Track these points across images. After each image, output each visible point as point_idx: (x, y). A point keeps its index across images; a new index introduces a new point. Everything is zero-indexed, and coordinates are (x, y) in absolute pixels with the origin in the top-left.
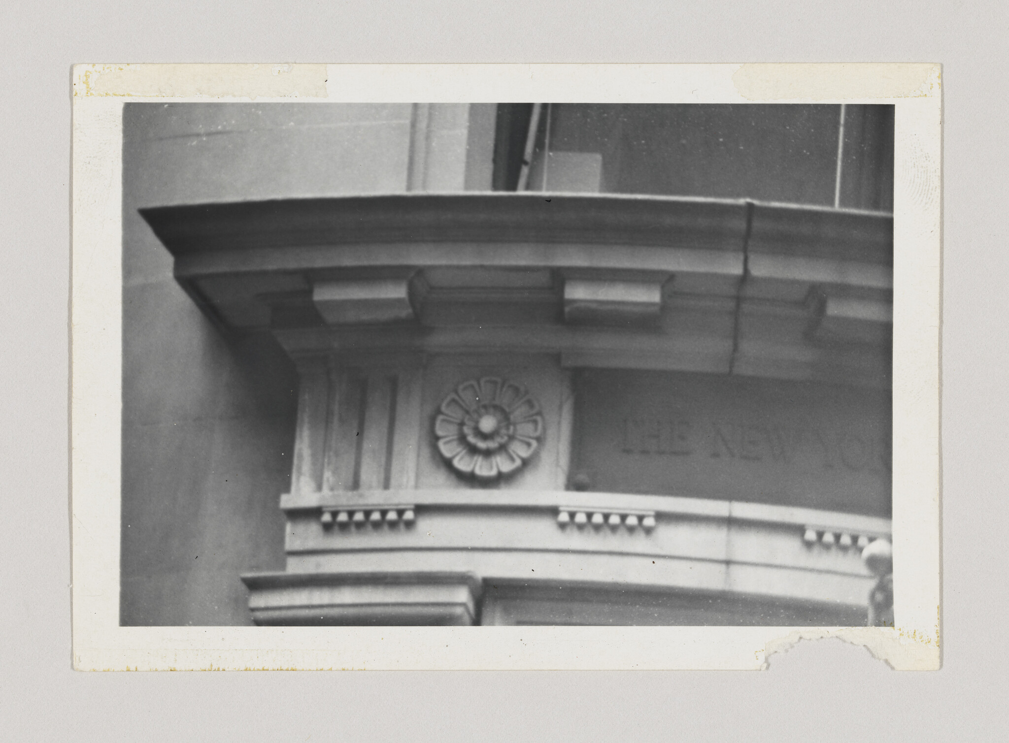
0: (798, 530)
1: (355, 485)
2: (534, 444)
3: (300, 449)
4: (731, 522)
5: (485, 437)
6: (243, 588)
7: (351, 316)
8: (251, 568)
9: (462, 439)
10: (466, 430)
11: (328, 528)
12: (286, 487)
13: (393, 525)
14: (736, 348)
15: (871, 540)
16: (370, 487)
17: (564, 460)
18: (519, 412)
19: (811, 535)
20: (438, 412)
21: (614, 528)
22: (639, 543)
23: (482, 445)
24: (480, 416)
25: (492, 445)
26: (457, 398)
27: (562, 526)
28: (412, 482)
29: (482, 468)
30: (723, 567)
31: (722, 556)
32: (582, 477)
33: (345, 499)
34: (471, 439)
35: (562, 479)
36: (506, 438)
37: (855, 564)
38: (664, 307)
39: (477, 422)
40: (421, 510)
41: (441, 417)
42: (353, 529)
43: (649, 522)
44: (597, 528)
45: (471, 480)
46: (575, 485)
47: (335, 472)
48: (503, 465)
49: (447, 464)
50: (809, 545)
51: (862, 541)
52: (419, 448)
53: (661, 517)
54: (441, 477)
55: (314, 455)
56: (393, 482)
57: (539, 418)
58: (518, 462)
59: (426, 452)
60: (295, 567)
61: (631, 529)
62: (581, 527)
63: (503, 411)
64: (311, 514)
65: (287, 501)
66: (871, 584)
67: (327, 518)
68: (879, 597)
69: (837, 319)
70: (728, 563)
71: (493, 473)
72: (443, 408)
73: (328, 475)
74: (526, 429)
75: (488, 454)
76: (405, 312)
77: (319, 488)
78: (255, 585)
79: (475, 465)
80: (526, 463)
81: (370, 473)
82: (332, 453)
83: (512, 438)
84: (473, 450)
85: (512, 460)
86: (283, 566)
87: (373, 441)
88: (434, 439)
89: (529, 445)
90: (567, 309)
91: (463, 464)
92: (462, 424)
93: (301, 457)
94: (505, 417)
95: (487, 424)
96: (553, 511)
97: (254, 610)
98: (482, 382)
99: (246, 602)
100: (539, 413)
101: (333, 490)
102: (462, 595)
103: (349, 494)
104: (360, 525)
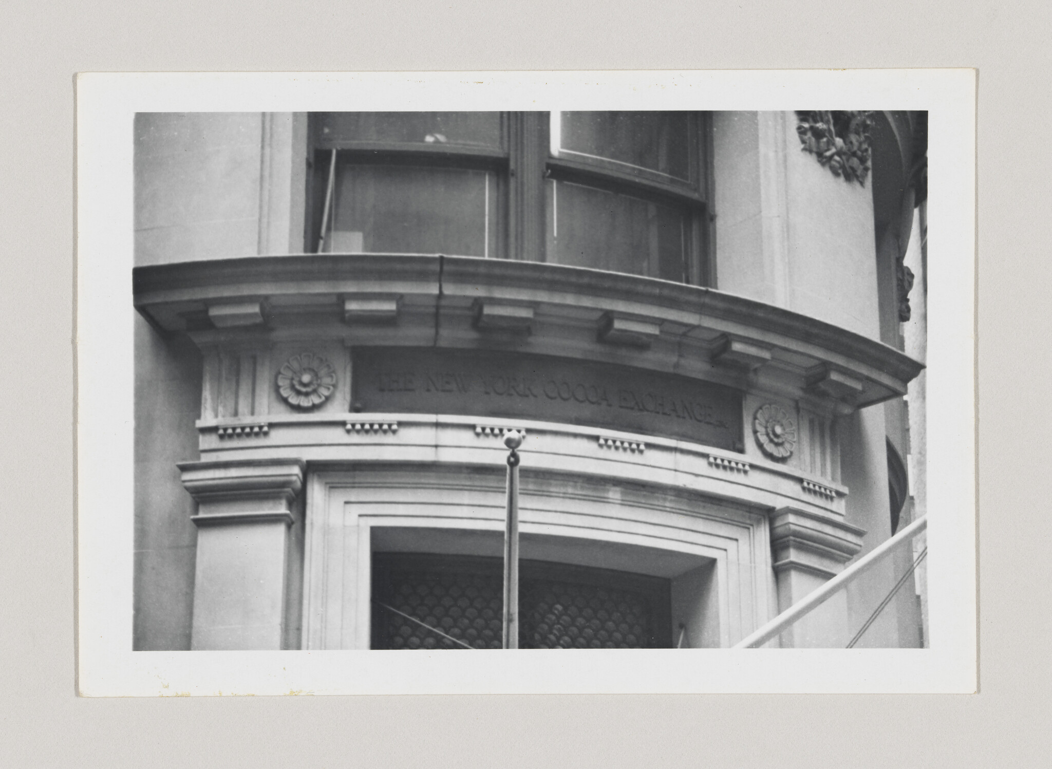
0: (473, 427)
1: (236, 414)
2: (331, 388)
3: (206, 396)
4: (437, 425)
5: (305, 385)
6: (178, 470)
7: (229, 323)
8: (183, 459)
9: (293, 387)
10: (295, 383)
11: (222, 437)
12: (199, 416)
13: (257, 434)
14: (437, 333)
15: (510, 430)
16: (244, 415)
17: (348, 397)
18: (323, 372)
19: (479, 430)
20: (279, 373)
21: (376, 431)
22: (389, 438)
23: (304, 390)
24: (302, 374)
25: (309, 389)
26: (289, 365)
27: (348, 431)
28: (266, 411)
29: (305, 402)
30: (434, 449)
31: (433, 443)
32: (358, 405)
33: (229, 421)
34: (298, 387)
35: (347, 407)
36: (316, 386)
37: (500, 443)
38: (399, 312)
39: (300, 378)
40: (272, 426)
41: (280, 376)
42: (235, 437)
43: (395, 427)
44: (367, 432)
45: (298, 409)
46: (354, 409)
47: (225, 407)
48: (316, 400)
49: (285, 401)
50: (478, 435)
51: (505, 431)
52: (269, 397)
53: (400, 424)
54: (282, 408)
55: (212, 399)
56: (257, 410)
57: (334, 375)
58: (323, 398)
59: (273, 396)
60: (206, 458)
61: (385, 432)
62: (358, 432)
63: (313, 370)
64: (213, 430)
65: (200, 424)
66: (508, 453)
67: (221, 432)
68: (512, 459)
69: (488, 316)
70: (436, 446)
71: (310, 404)
72: (282, 371)
73: (221, 409)
74: (327, 380)
75: (307, 394)
76: (259, 320)
77: (216, 416)
78: (184, 469)
79: (300, 401)
80: (328, 399)
81: (243, 406)
82: (222, 397)
83: (319, 385)
84: (299, 393)
85: (320, 397)
86: (199, 458)
87: (245, 389)
88: (277, 388)
89: (329, 389)
90: (347, 315)
91: (294, 400)
92: (292, 379)
93: (206, 400)
94: (316, 375)
95: (306, 378)
96: (343, 424)
97: (184, 481)
98: (302, 357)
99: (180, 477)
100: (334, 372)
101: (224, 416)
102: (296, 470)
103: (232, 419)
104: (239, 435)
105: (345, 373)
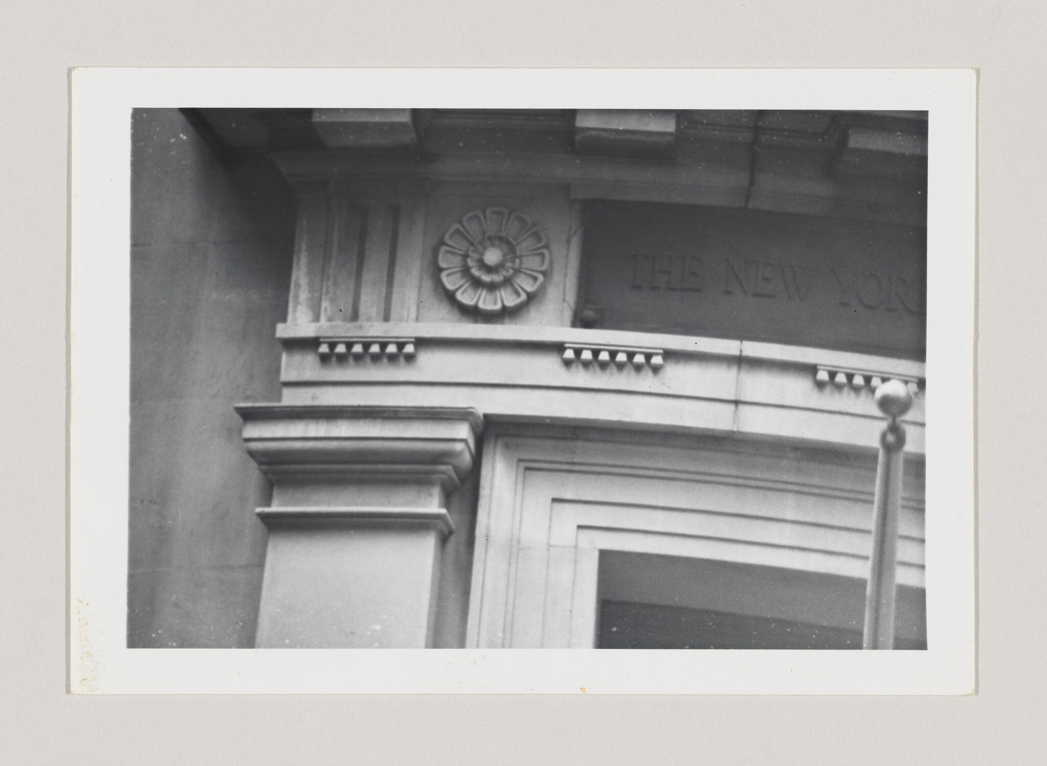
0: (810, 370)
1: (355, 316)
2: (541, 278)
3: (298, 277)
4: (741, 362)
5: (490, 270)
6: (237, 418)
7: (351, 140)
8: (247, 398)
9: (466, 271)
10: (470, 262)
11: (325, 359)
12: (284, 319)
13: (393, 358)
14: (752, 182)
15: (884, 380)
16: (369, 319)
17: (571, 297)
18: (524, 246)
19: (823, 376)
20: (442, 243)
21: (621, 366)
22: (646, 382)
23: (486, 278)
24: (485, 248)
25: (497, 278)
26: (461, 229)
27: (567, 363)
28: (413, 315)
29: (487, 302)
30: (732, 407)
31: (732, 398)
32: (590, 314)
33: (342, 329)
34: (475, 272)
35: (568, 315)
36: (511, 271)
37: (867, 405)
38: (679, 135)
39: (482, 254)
40: (422, 343)
41: (444, 248)
42: (351, 361)
43: (657, 360)
44: (603, 366)
45: (473, 314)
46: (581, 321)
47: (333, 301)
48: (511, 301)
49: (450, 297)
50: (820, 385)
51: (875, 382)
52: (421, 279)
53: (669, 355)
54: (443, 310)
55: (311, 285)
56: (394, 314)
57: (546, 252)
58: (524, 297)
59: (428, 284)
60: (291, 398)
61: (638, 368)
62: (586, 365)
63: (508, 243)
64: (308, 344)
65: (283, 331)
66: (883, 425)
67: (324, 349)
68: (891, 438)
69: (856, 150)
70: (736, 403)
71: (498, 307)
72: (447, 239)
73: (325, 304)
74: (532, 262)
75: (492, 287)
76: (409, 137)
77: (317, 318)
78: (249, 415)
79: (479, 299)
80: (531, 298)
81: (370, 301)
82: (330, 283)
83: (517, 271)
84: (477, 283)
85: (518, 294)
86: (279, 397)
87: (373, 271)
88: (436, 272)
89: (535, 279)
90: (578, 138)
91: (466, 298)
92: (466, 256)
93: (298, 286)
94: (511, 250)
95: (492, 256)
96: (558, 348)
97: (248, 440)
98: (488, 213)
99: (240, 432)
100: (547, 247)
101: (330, 320)
102: (463, 431)
103: (349, 325)
104: (358, 358)
105: (568, 249)
